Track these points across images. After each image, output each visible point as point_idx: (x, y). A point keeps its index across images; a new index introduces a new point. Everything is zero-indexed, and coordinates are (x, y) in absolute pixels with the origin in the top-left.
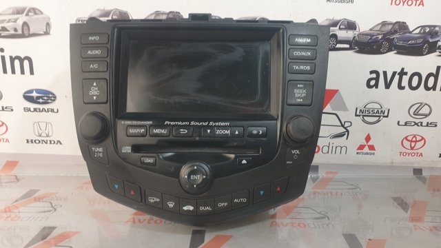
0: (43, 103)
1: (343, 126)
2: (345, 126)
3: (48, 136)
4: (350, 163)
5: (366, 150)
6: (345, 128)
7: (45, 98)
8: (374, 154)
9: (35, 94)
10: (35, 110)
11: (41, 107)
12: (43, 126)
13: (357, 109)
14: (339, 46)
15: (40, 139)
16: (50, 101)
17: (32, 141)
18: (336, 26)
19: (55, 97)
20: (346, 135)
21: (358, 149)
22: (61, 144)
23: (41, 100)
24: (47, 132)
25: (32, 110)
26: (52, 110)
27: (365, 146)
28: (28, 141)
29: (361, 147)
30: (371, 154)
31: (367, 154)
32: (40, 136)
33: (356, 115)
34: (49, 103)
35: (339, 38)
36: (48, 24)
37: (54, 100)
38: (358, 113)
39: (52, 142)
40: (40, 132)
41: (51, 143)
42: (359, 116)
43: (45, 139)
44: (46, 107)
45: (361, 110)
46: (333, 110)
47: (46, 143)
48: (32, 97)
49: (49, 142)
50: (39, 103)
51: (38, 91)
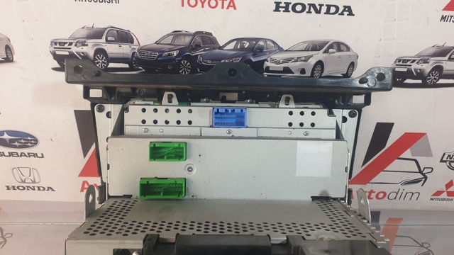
0: (20, 147)
1: (421, 172)
2: (424, 172)
3: (34, 182)
4: (419, 208)
5: (444, 195)
6: (423, 174)
7: (22, 141)
8: (452, 200)
9: (6, 136)
10: (11, 154)
11: (19, 151)
12: (26, 172)
13: (444, 154)
14: (441, 81)
15: (24, 185)
16: (29, 144)
17: (14, 188)
18: (445, 56)
19: (36, 140)
20: (422, 182)
21: (433, 195)
22: (53, 190)
23: (16, 144)
24: (32, 177)
25: (7, 154)
26: (35, 155)
27: (442, 192)
28: (8, 188)
29: (439, 193)
30: (448, 200)
31: (443, 199)
32: (24, 182)
33: (442, 161)
34: (28, 147)
35: (445, 72)
36: (8, 48)
37: (36, 144)
38: (445, 159)
39: (42, 189)
40: (23, 179)
41: (39, 189)
42: (445, 162)
43: (31, 185)
44: (26, 151)
45: (449, 156)
46: (413, 155)
47: (34, 189)
48: (4, 140)
49: (36, 189)
50: (15, 147)
51: (10, 133)
